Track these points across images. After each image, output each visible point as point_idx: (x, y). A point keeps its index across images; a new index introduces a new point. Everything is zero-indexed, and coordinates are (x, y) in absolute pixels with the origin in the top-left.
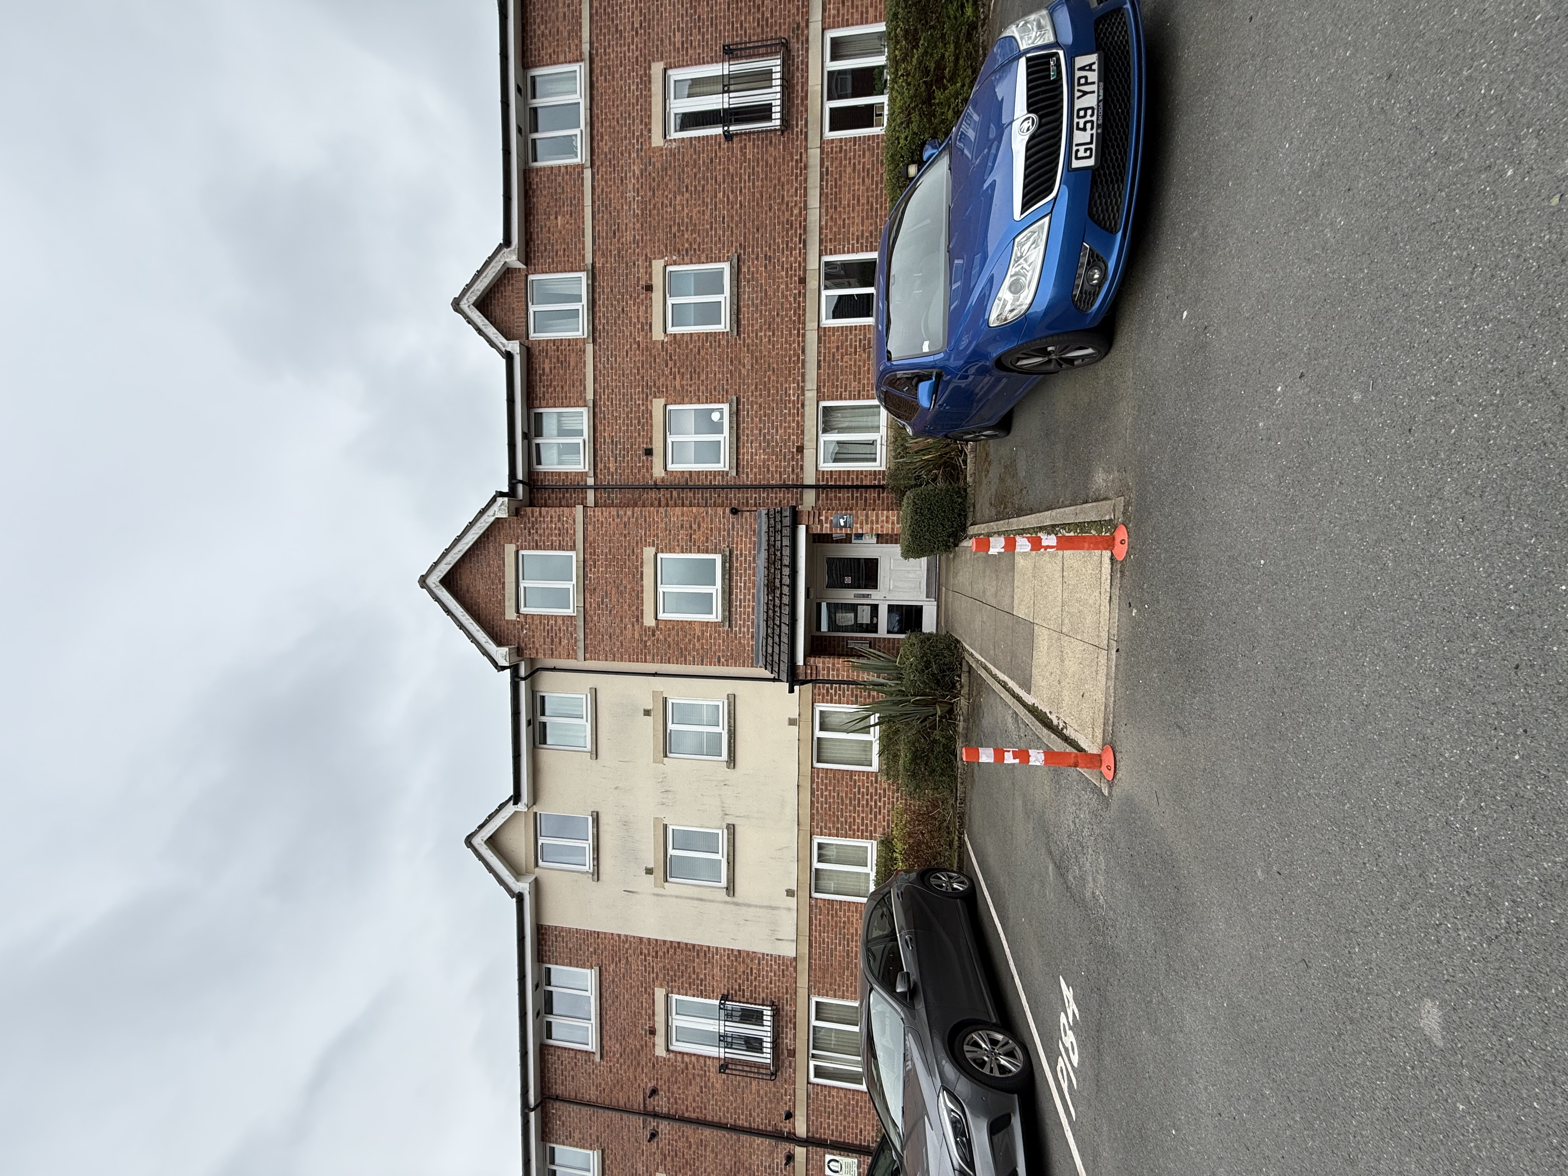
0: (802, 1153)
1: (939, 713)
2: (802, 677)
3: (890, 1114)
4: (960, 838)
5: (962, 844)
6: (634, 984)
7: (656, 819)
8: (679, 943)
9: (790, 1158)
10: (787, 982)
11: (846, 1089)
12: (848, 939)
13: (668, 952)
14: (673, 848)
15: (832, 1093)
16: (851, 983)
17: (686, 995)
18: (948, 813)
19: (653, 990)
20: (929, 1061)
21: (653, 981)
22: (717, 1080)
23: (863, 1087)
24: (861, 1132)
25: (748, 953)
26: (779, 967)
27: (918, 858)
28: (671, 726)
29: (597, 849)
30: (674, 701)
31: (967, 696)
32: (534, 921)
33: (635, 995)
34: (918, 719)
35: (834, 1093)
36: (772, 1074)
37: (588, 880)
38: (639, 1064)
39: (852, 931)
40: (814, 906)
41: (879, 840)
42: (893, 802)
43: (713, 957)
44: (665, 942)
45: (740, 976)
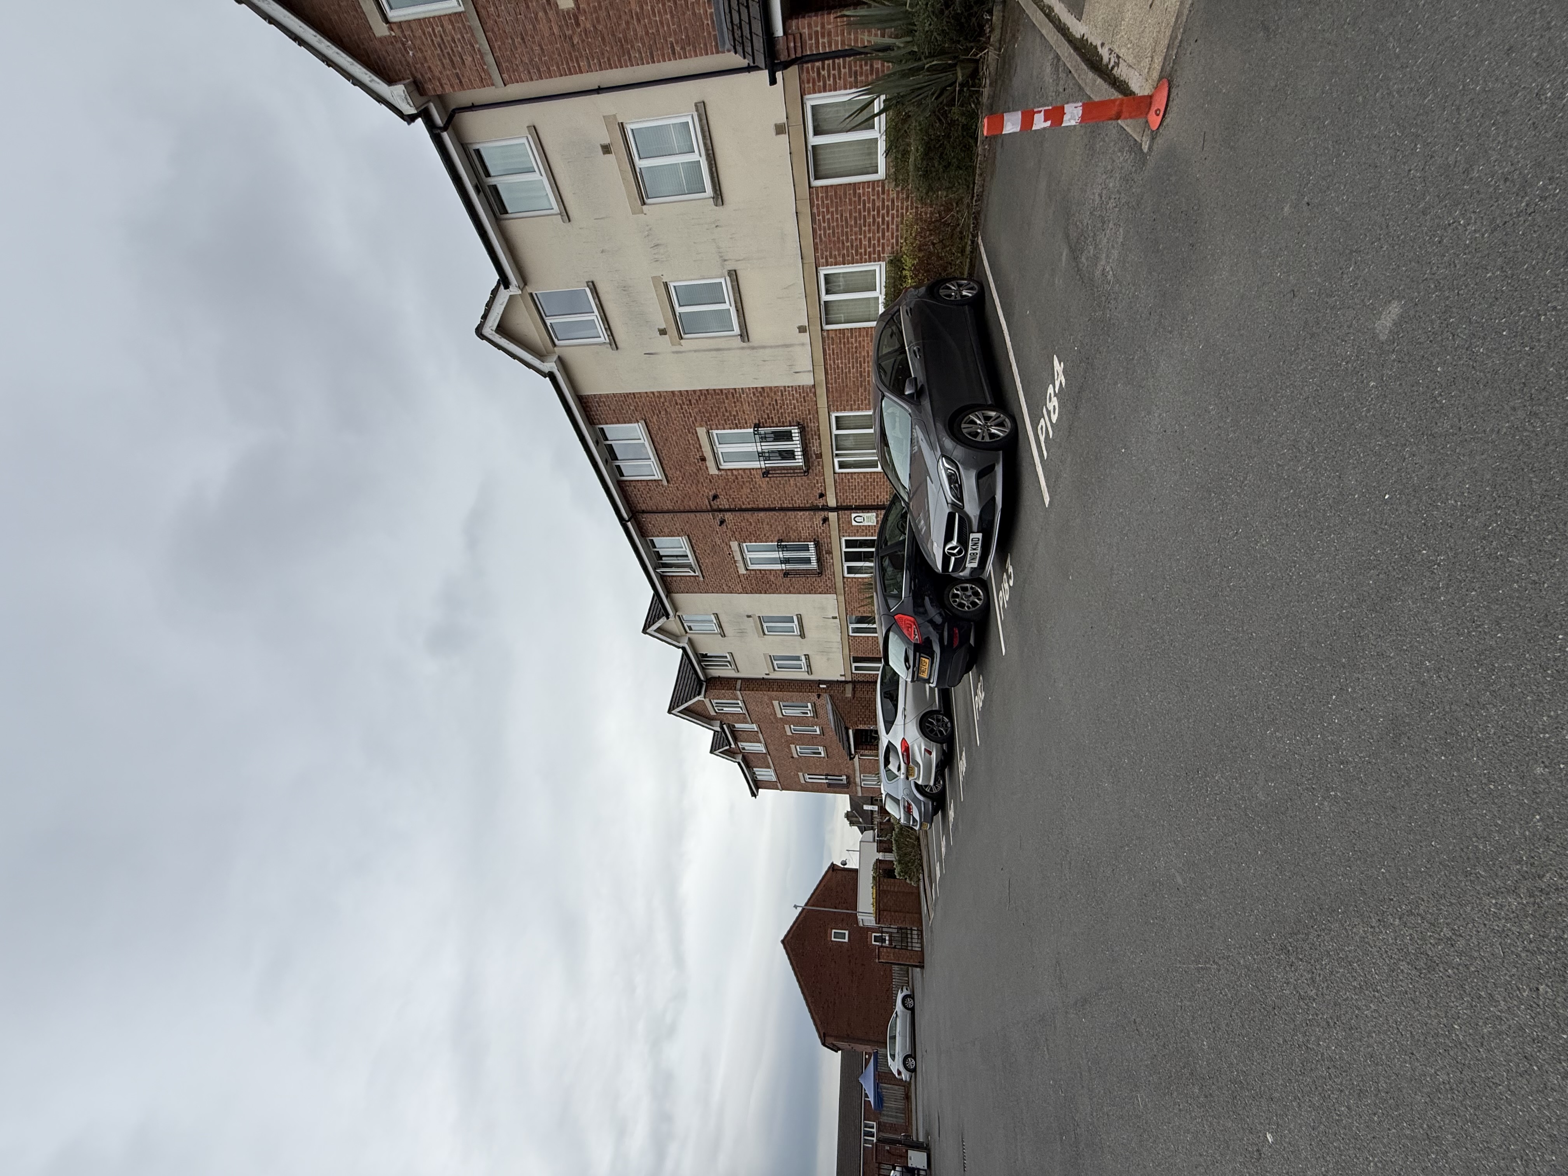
0: (834, 516)
1: (960, 78)
2: (783, 57)
3: (899, 480)
4: (973, 242)
5: (975, 248)
6: (677, 428)
7: (654, 278)
8: (707, 390)
9: (825, 520)
10: (808, 405)
11: (865, 473)
12: (860, 361)
13: (700, 399)
14: (680, 306)
15: (854, 477)
16: (866, 397)
17: (724, 429)
18: (962, 216)
19: (695, 430)
20: (932, 441)
21: (693, 423)
22: (763, 483)
23: (879, 469)
24: (878, 497)
25: (771, 388)
26: (800, 395)
27: (928, 271)
28: (640, 164)
29: (605, 319)
30: (634, 126)
31: (997, 45)
32: (573, 394)
33: (681, 436)
34: (933, 94)
35: (855, 476)
36: (805, 472)
37: (608, 350)
38: (698, 482)
39: (864, 353)
40: (826, 337)
41: (887, 260)
42: (902, 214)
43: (740, 396)
44: (695, 391)
45: (767, 408)
